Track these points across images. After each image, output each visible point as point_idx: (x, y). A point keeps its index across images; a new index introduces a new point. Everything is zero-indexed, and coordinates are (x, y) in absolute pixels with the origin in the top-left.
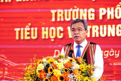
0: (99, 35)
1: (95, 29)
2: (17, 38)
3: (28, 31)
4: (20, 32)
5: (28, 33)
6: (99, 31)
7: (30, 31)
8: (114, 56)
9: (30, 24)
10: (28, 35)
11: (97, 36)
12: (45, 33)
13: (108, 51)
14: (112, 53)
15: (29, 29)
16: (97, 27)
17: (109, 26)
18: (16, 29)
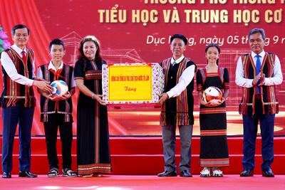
0: (201, 21)
1: (196, 13)
2: (101, 21)
3: (115, 13)
4: (104, 14)
5: (115, 16)
6: (200, 16)
7: (117, 14)
8: (218, 43)
9: (117, 6)
10: (115, 18)
11: (198, 21)
12: (136, 16)
13: (211, 39)
14: (215, 41)
15: (116, 11)
16: (198, 12)
17: (212, 11)
18: (100, 11)
